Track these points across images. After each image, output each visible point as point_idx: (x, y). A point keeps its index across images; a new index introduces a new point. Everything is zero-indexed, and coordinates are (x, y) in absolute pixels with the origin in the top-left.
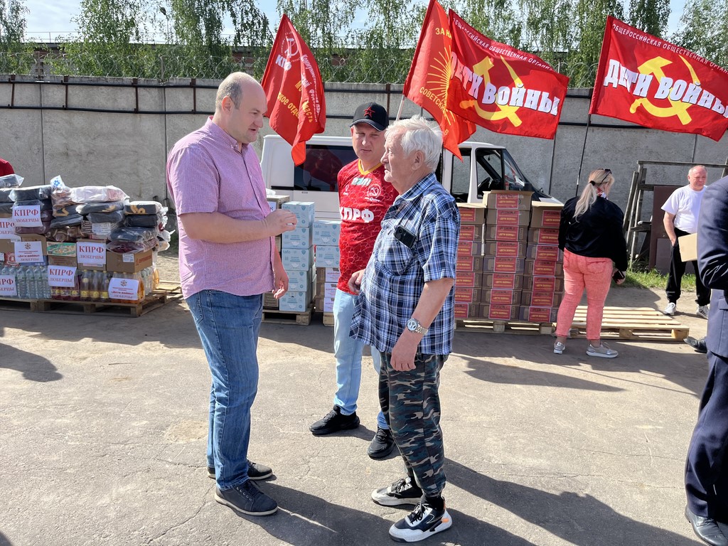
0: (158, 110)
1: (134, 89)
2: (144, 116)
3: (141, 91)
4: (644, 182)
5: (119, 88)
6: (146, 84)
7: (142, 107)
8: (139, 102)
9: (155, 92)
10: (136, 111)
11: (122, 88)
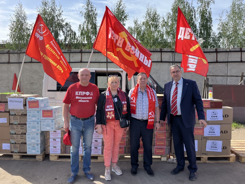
0: (17, 62)
1: (8, 54)
2: (12, 64)
3: (11, 55)
4: (208, 84)
5: (2, 54)
6: (13, 52)
7: (11, 61)
8: (10, 59)
9: (16, 55)
10: (9, 63)
11: (4, 54)
